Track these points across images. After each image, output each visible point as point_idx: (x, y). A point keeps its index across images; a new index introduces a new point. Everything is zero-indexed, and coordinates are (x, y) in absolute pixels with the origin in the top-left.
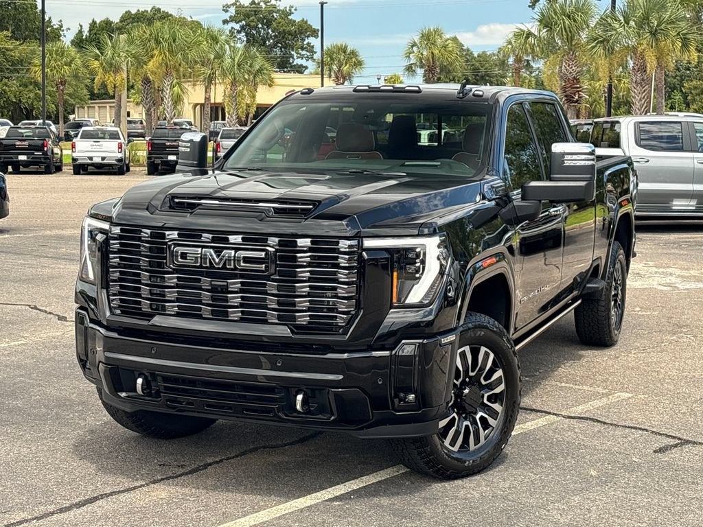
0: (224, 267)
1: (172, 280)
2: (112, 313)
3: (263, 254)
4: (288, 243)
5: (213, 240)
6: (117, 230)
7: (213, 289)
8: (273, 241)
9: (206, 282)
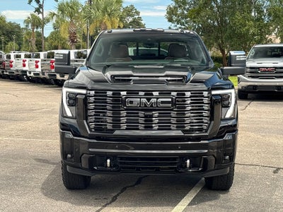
0: (152, 106)
1: (124, 113)
2: (91, 131)
3: (170, 100)
4: (181, 94)
5: (145, 94)
6: (92, 93)
7: (146, 116)
8: (174, 94)
9: (141, 114)
